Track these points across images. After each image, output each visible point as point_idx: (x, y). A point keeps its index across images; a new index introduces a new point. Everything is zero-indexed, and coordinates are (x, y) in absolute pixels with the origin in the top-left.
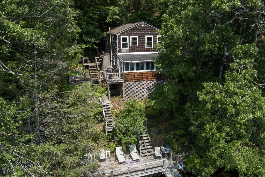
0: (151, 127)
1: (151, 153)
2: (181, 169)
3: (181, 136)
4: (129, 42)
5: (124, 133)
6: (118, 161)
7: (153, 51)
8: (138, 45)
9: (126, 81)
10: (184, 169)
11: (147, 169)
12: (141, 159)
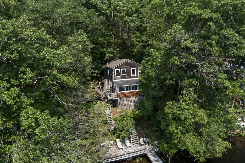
0: (137, 126)
1: (138, 142)
2: (156, 151)
3: (156, 131)
4: (121, 73)
5: (121, 131)
6: (118, 148)
7: (136, 78)
8: (126, 74)
9: (120, 98)
10: (158, 151)
11: (136, 152)
12: (132, 146)
